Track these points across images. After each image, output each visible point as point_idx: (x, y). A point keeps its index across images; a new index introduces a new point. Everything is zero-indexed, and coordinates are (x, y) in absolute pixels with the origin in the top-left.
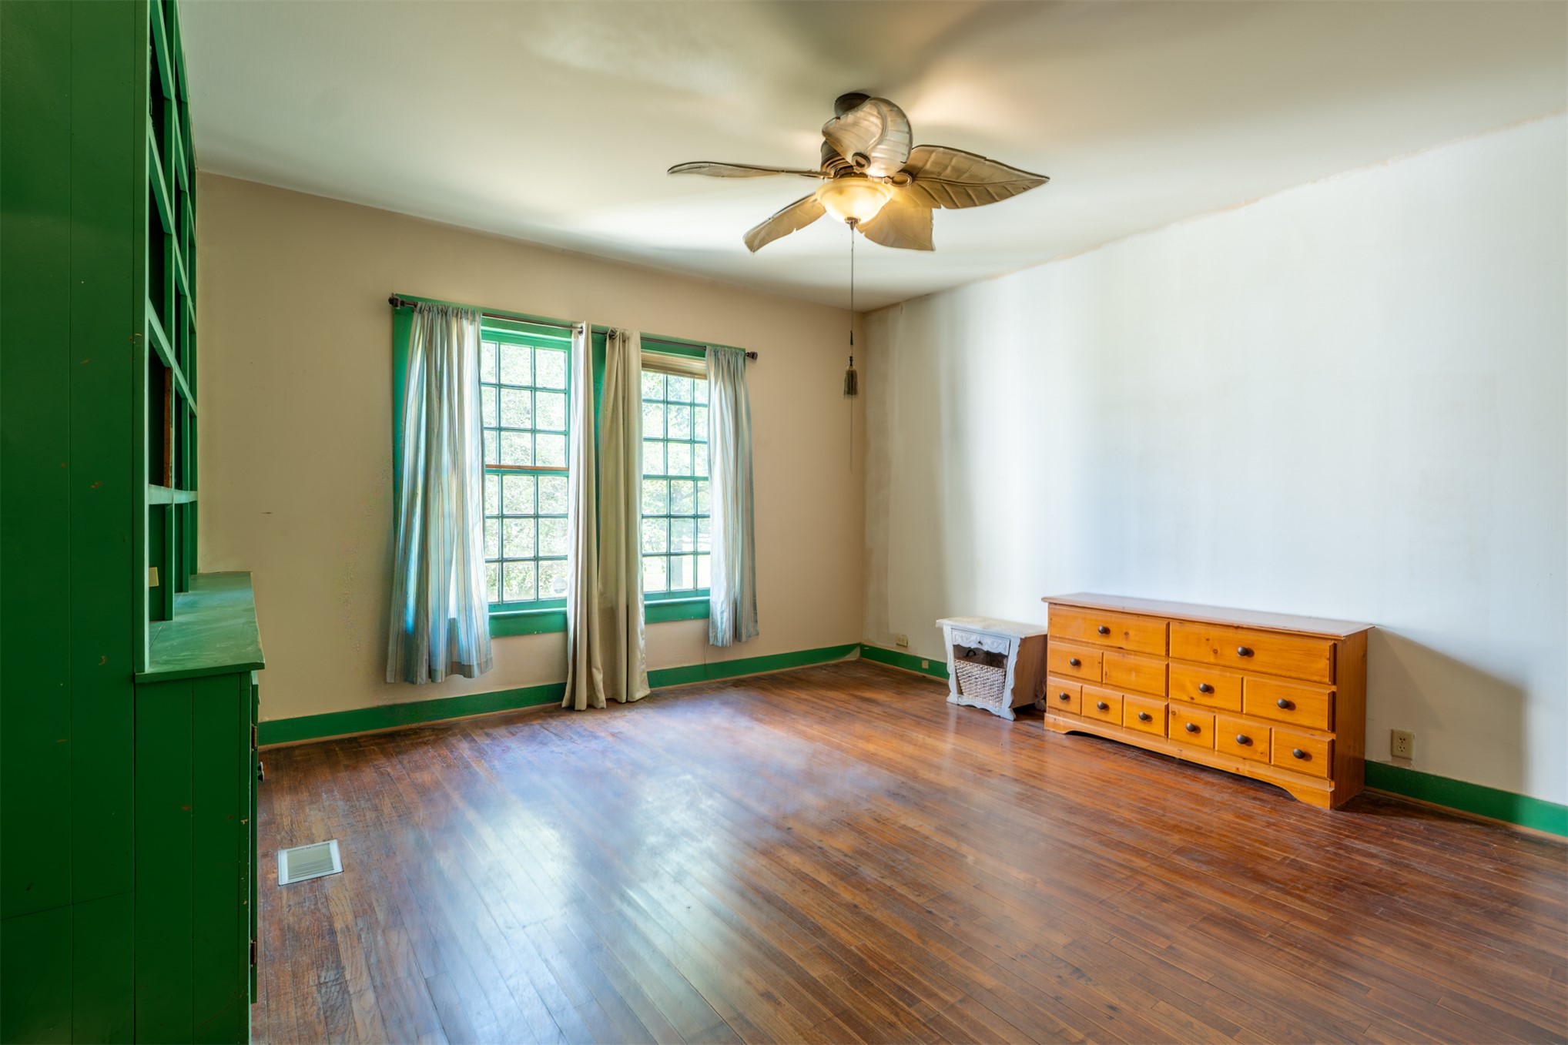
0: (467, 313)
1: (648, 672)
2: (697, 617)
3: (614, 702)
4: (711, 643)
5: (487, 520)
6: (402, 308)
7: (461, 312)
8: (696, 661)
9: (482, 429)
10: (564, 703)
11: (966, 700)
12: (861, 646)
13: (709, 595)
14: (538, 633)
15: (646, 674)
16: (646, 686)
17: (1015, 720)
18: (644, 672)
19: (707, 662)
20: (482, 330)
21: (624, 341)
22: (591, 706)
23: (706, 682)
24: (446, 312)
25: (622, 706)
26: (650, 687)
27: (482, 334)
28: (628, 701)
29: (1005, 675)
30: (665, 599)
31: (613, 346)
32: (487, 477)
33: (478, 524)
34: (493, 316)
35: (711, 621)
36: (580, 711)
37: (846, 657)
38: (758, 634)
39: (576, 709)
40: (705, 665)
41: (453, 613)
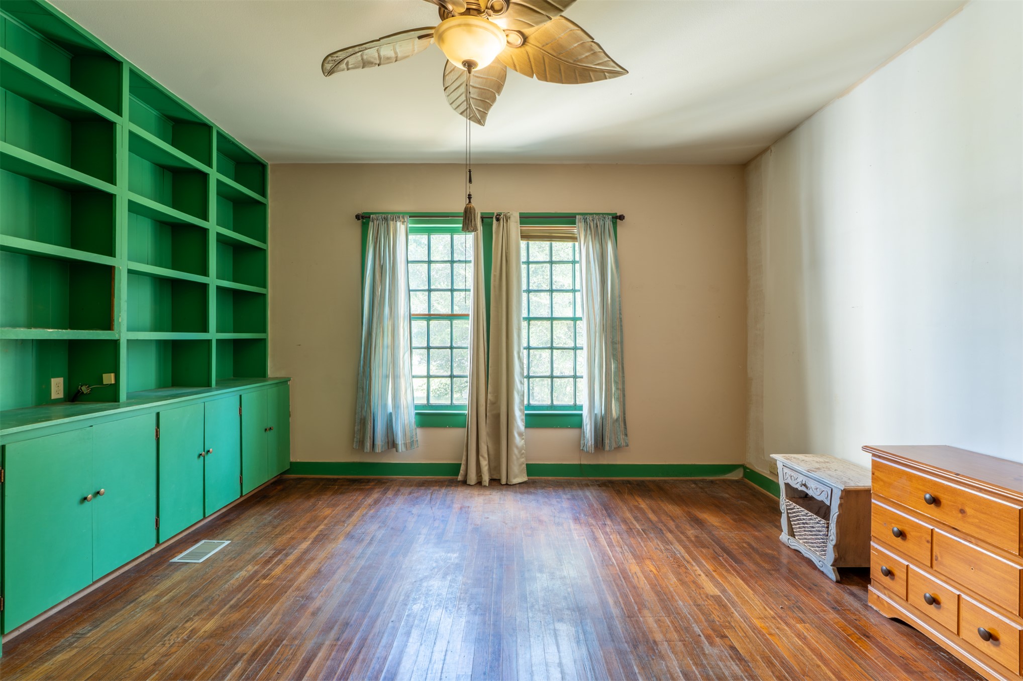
0: (399, 217)
1: (527, 464)
2: (572, 427)
3: (495, 482)
4: (581, 449)
5: (413, 350)
6: (364, 219)
7: (397, 216)
8: (573, 460)
9: (409, 291)
10: (460, 478)
11: (794, 544)
12: (743, 467)
13: (582, 410)
14: (449, 427)
15: (524, 466)
16: (525, 475)
17: (837, 582)
18: (524, 464)
19: (582, 463)
20: (410, 227)
21: (507, 221)
22: (479, 483)
23: (581, 478)
24: (387, 218)
25: (502, 487)
26: (528, 476)
27: (410, 230)
28: (507, 484)
29: (828, 527)
30: (547, 410)
31: (499, 225)
32: (413, 322)
33: (407, 352)
34: (418, 216)
35: (582, 431)
36: (469, 485)
37: (726, 476)
38: (627, 446)
39: (468, 483)
40: (581, 465)
41: (390, 409)
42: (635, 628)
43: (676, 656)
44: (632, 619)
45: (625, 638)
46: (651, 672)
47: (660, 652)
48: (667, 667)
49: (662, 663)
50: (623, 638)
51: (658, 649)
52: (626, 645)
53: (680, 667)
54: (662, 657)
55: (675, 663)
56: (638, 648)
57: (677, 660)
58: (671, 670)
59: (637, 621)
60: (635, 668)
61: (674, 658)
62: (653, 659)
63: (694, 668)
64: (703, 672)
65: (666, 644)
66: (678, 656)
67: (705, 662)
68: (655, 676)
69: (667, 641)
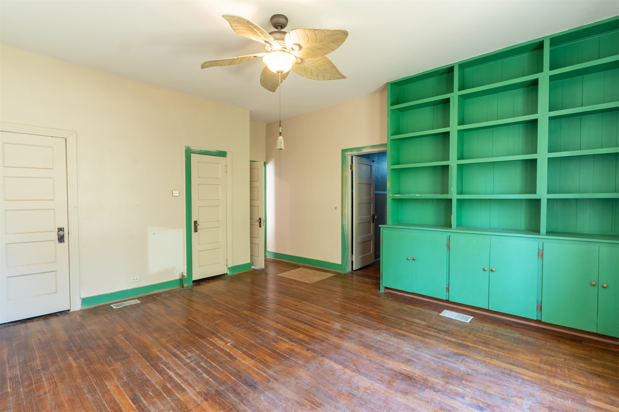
42: (223, 402)
43: (191, 398)
44: (229, 409)
45: (226, 393)
46: (203, 383)
47: (201, 395)
48: (195, 390)
49: (198, 390)
50: (227, 392)
51: (203, 397)
52: (223, 389)
53: (187, 393)
54: (199, 393)
55: (191, 394)
56: (215, 391)
57: (190, 396)
58: (192, 389)
59: (225, 409)
60: (212, 380)
61: (192, 396)
62: (204, 389)
63: (179, 397)
64: (173, 397)
65: (200, 403)
66: (190, 399)
67: (173, 404)
68: (200, 382)
69: (200, 405)
